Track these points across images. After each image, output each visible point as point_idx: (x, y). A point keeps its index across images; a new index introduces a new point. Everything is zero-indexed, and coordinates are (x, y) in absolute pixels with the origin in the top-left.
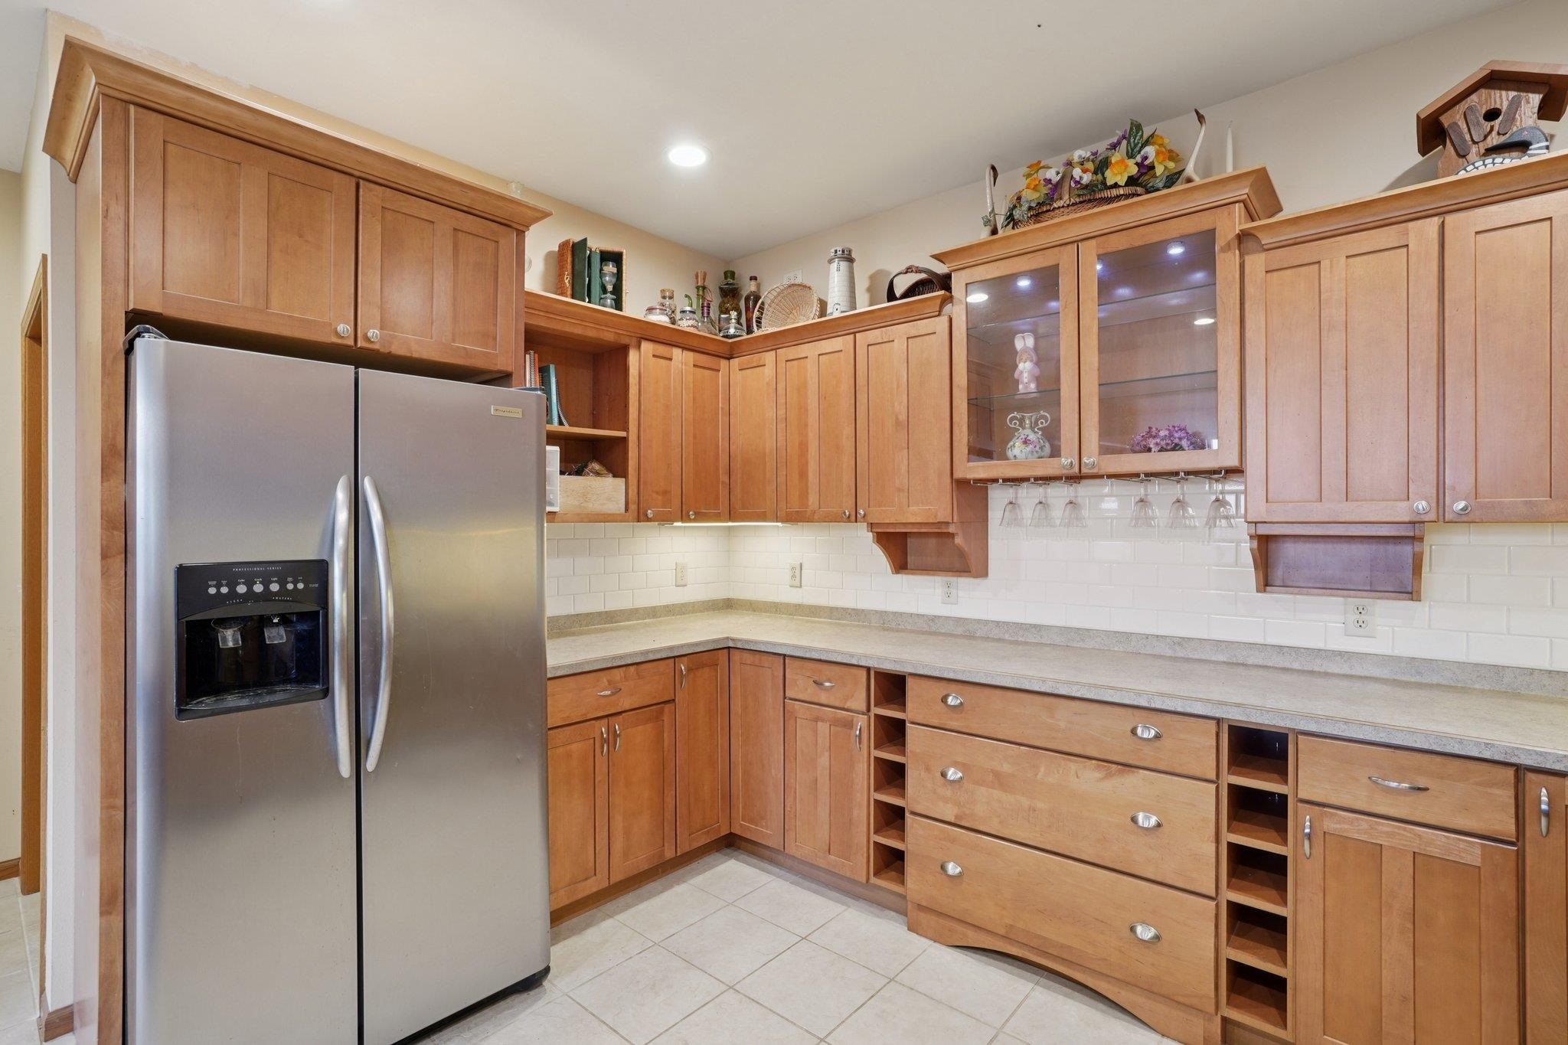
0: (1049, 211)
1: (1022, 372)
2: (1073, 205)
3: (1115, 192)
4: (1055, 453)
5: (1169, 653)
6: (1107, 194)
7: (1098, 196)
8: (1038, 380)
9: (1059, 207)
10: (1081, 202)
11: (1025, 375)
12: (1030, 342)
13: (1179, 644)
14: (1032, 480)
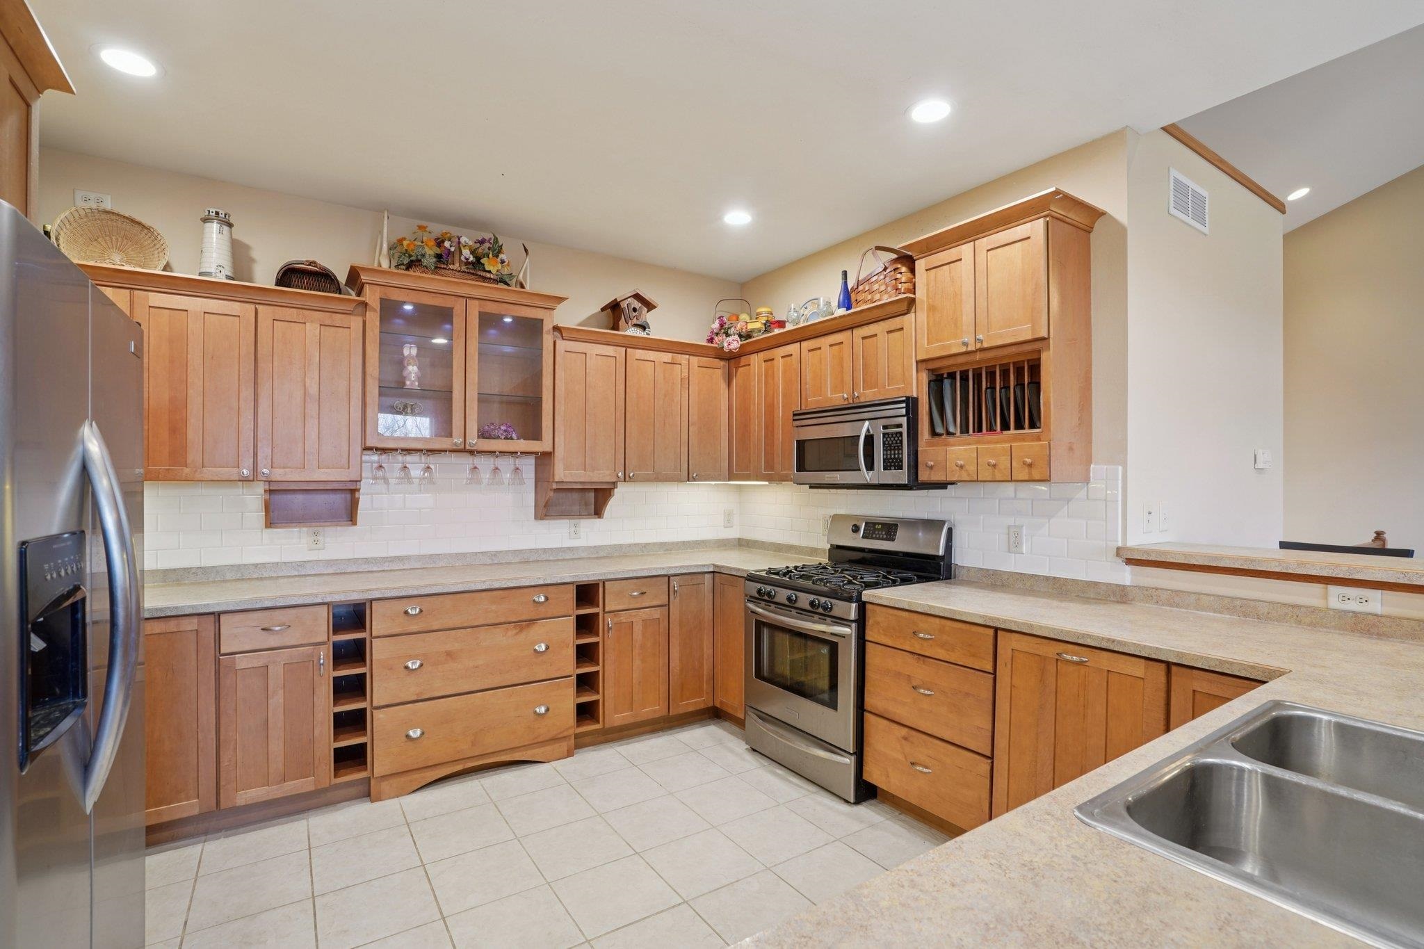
0: (446, 269)
1: (410, 373)
2: (463, 272)
3: (488, 275)
4: (450, 435)
5: (489, 561)
6: (484, 274)
7: (479, 273)
8: (419, 379)
9: (453, 270)
10: (468, 273)
11: (413, 375)
12: (414, 351)
13: (495, 555)
14: (424, 451)
